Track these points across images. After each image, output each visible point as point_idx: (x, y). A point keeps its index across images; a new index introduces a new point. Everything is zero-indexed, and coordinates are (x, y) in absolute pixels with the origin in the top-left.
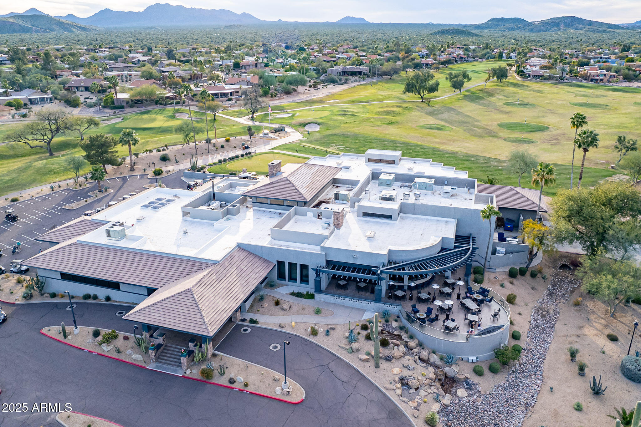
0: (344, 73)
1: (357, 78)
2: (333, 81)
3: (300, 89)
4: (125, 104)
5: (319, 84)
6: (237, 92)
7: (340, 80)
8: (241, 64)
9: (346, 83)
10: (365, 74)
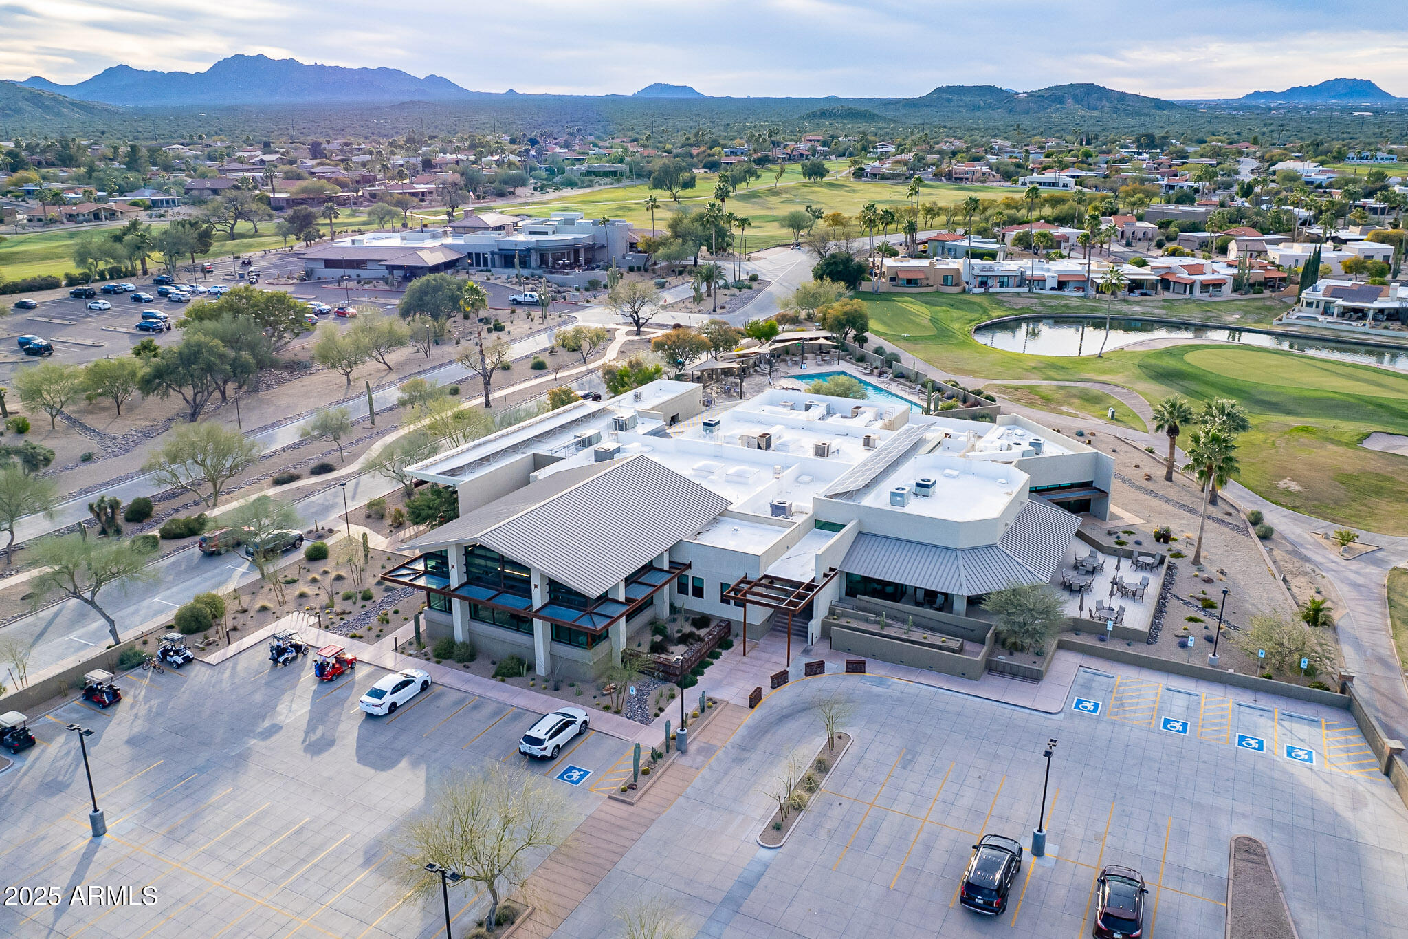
0: (590, 173)
1: (609, 180)
2: (571, 184)
3: (519, 191)
4: (285, 205)
5: (549, 186)
6: (431, 193)
7: (583, 182)
8: (434, 162)
9: (590, 186)
10: (622, 174)
